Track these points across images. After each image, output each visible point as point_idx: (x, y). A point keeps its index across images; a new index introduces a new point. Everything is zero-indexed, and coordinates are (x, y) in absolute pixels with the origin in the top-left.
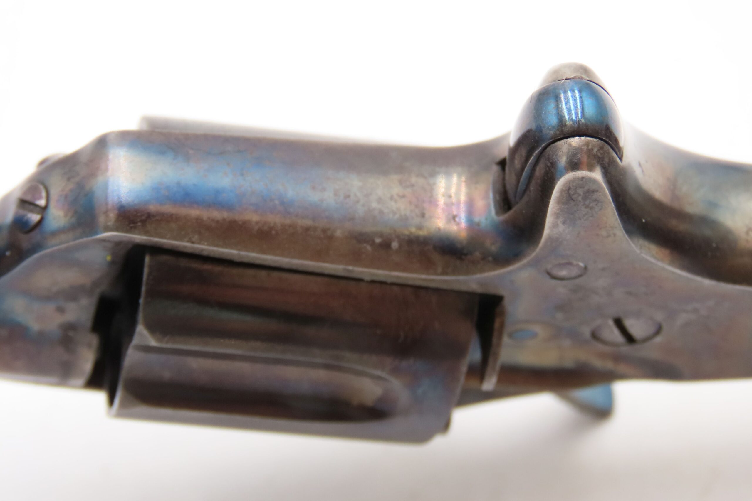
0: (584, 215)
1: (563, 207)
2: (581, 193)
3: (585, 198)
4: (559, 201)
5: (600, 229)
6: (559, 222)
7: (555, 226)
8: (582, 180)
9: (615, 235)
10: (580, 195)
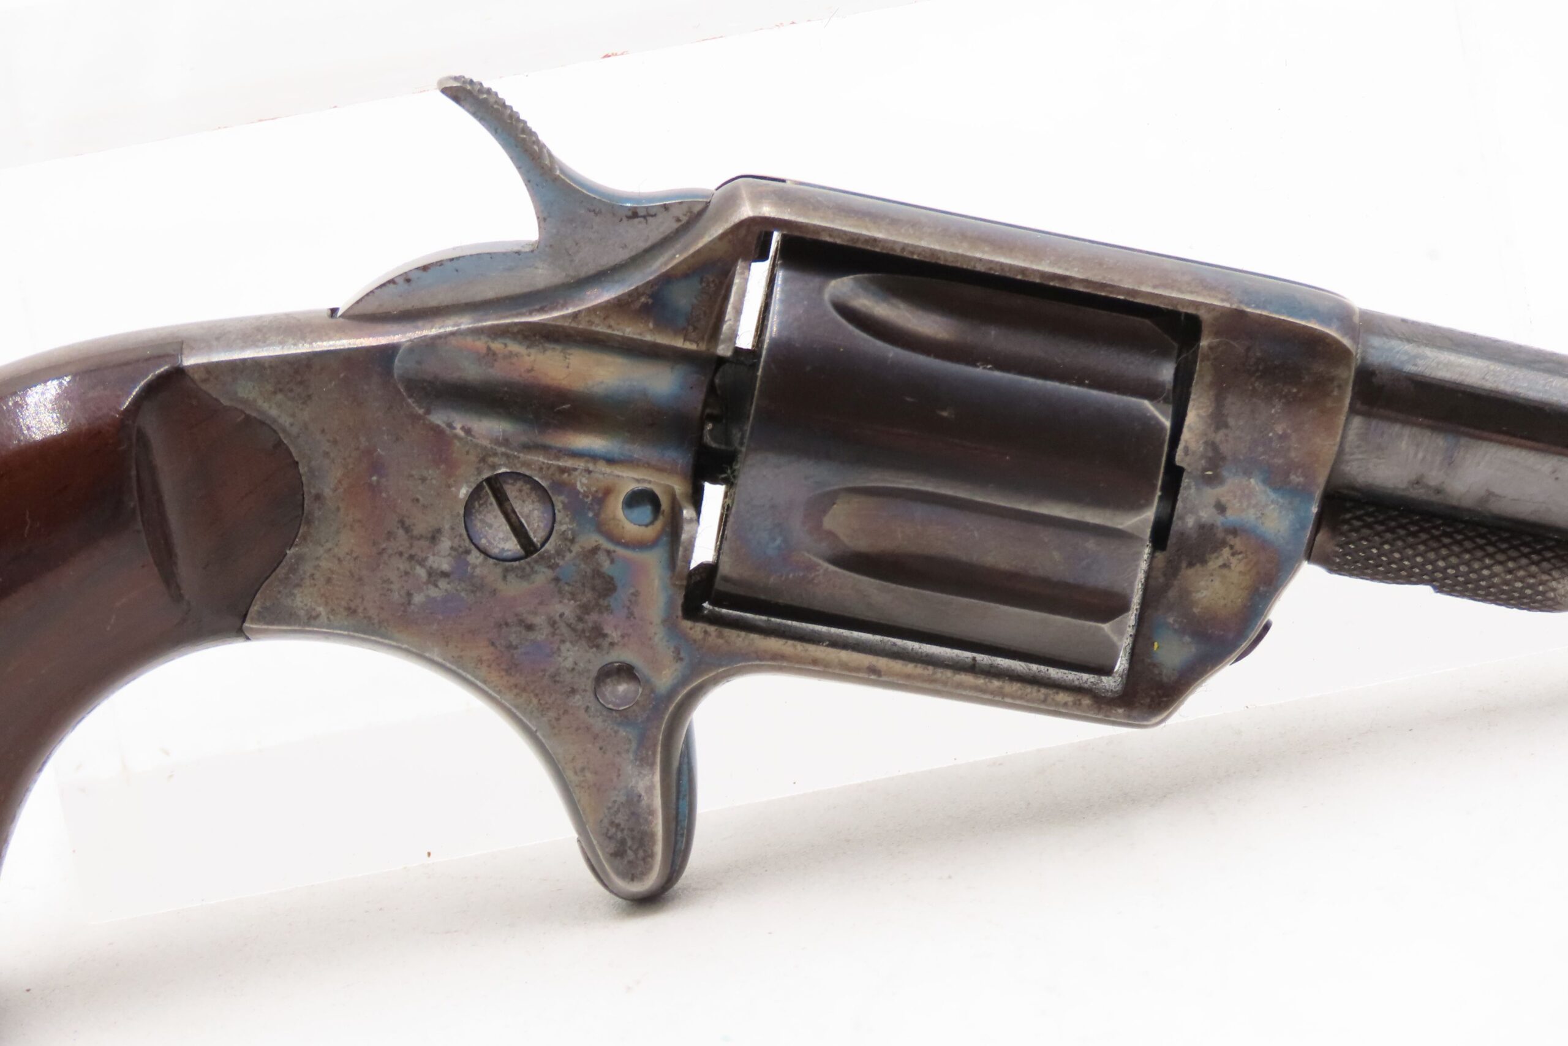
0: (618, 811)
1: (646, 827)
2: (630, 852)
3: (623, 842)
4: (652, 835)
5: (595, 785)
6: (645, 798)
7: (650, 789)
8: (633, 875)
9: (576, 773)
10: (630, 848)
